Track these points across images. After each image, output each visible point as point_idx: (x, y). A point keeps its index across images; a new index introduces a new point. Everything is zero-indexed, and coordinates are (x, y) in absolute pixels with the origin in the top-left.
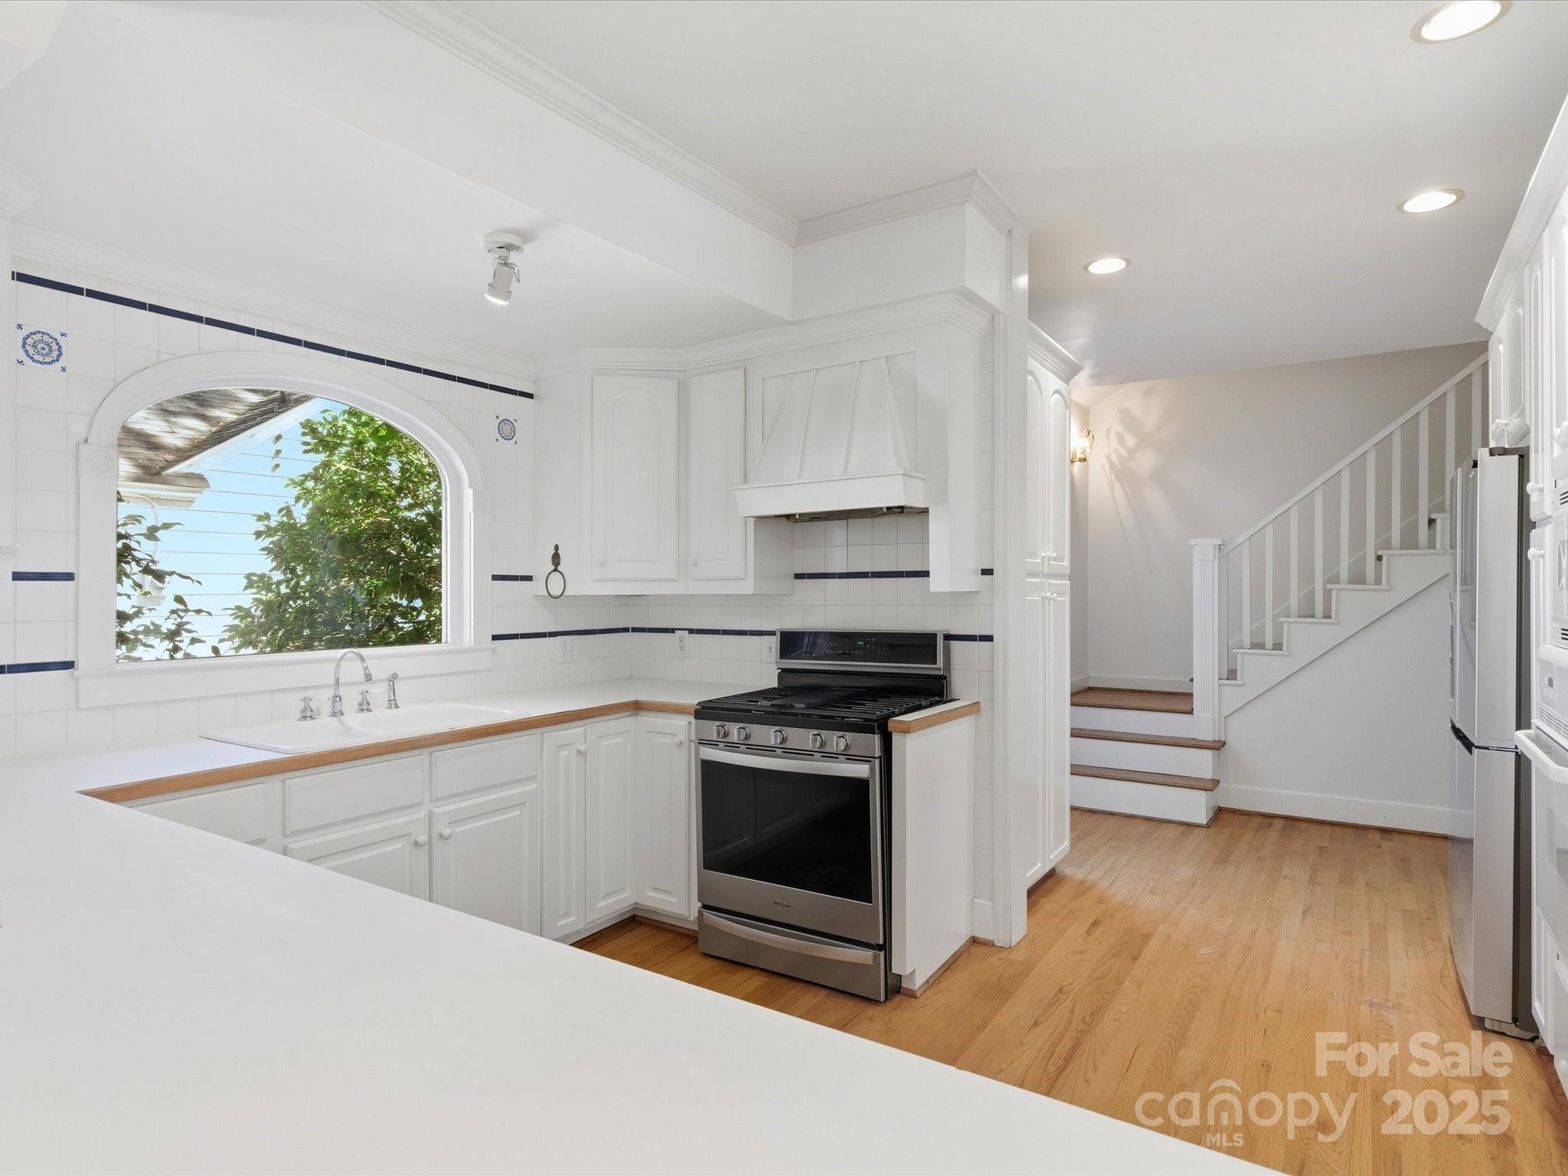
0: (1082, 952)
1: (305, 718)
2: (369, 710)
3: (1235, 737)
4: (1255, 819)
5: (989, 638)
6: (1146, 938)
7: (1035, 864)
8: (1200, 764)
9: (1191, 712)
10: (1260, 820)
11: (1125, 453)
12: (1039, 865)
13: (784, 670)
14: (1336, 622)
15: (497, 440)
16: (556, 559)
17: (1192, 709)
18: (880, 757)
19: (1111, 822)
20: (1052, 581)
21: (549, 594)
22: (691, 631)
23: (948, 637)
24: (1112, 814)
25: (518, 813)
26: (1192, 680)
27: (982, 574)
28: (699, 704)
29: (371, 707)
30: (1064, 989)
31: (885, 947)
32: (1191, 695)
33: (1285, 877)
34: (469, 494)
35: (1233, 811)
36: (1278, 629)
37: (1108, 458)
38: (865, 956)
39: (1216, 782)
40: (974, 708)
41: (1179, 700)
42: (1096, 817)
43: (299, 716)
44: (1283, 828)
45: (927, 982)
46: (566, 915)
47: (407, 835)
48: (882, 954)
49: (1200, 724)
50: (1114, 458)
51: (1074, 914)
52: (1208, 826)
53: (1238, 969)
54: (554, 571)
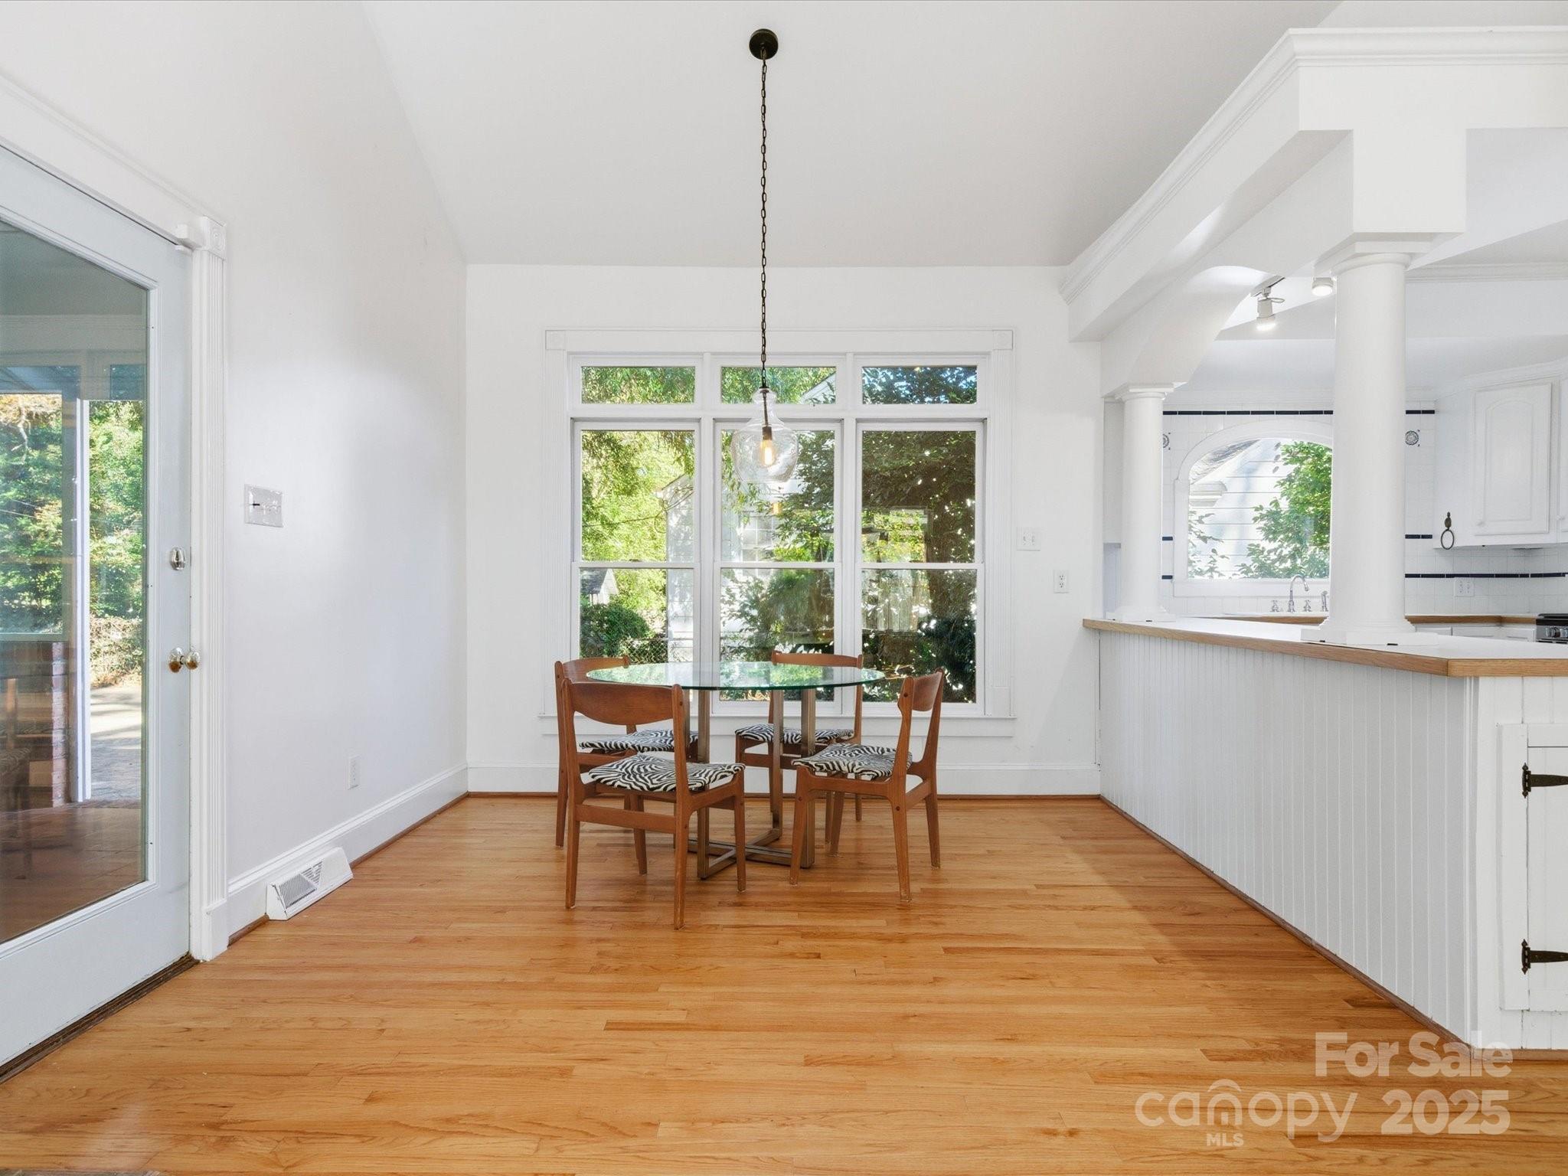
1: (1274, 611)
15: (1406, 445)
16: (1448, 522)
21: (1443, 547)
28: (1539, 616)
29: (1311, 609)
54: (1447, 530)
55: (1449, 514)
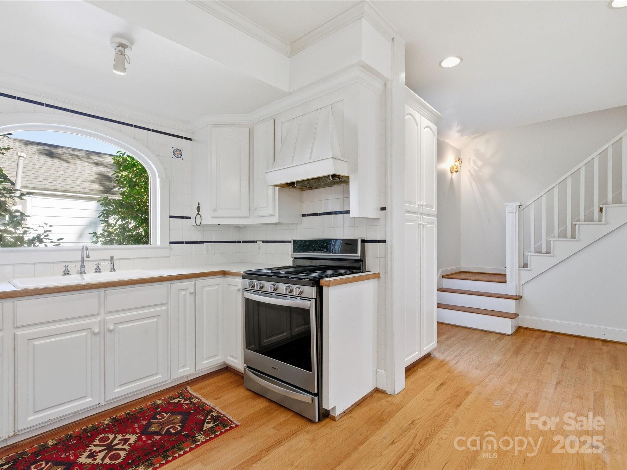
0: (430, 400)
1: (65, 274)
2: (99, 272)
3: (527, 294)
4: (537, 333)
5: (384, 241)
6: (468, 393)
7: (414, 352)
8: (509, 306)
9: (505, 282)
10: (539, 333)
11: (477, 169)
12: (417, 353)
13: (296, 258)
14: (578, 240)
15: (173, 158)
16: (198, 209)
17: (506, 281)
18: (316, 299)
19: (465, 332)
20: (424, 217)
21: (196, 224)
22: (263, 242)
23: (363, 241)
24: (466, 328)
25: (156, 320)
26: (506, 268)
27: (381, 210)
28: (245, 272)
29: (101, 271)
30: (415, 422)
31: (319, 395)
32: (506, 275)
33: (548, 363)
34: (158, 180)
35: (526, 329)
36: (548, 243)
37: (469, 171)
38: (307, 398)
39: (516, 315)
40: (377, 276)
41: (501, 278)
42: (458, 329)
43: (63, 274)
44: (550, 338)
45: (344, 412)
46: (184, 367)
47: (90, 328)
48: (316, 398)
49: (510, 288)
50: (472, 171)
51: (432, 378)
52: (512, 335)
53: (515, 416)
54: (198, 214)
55: (199, 204)
